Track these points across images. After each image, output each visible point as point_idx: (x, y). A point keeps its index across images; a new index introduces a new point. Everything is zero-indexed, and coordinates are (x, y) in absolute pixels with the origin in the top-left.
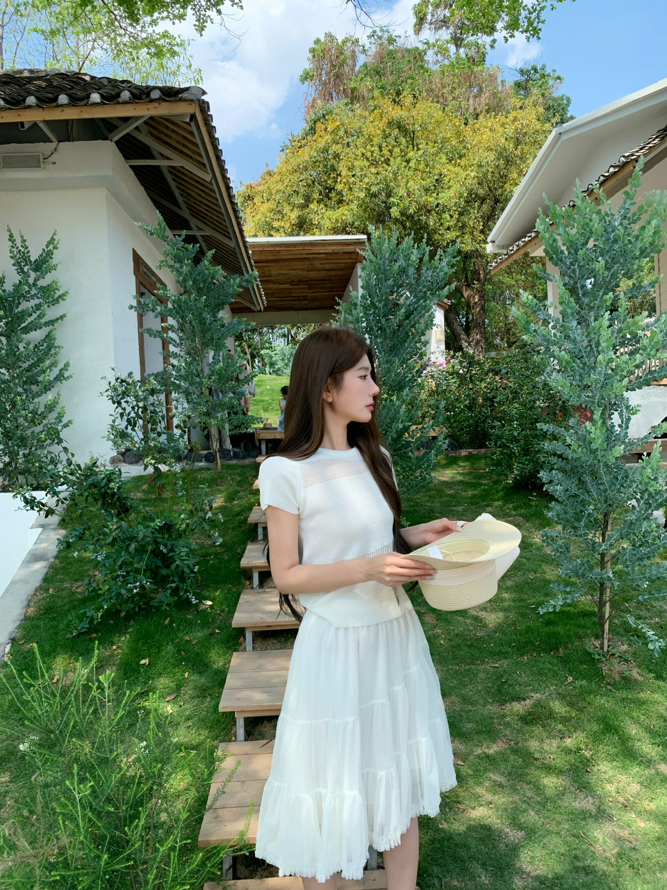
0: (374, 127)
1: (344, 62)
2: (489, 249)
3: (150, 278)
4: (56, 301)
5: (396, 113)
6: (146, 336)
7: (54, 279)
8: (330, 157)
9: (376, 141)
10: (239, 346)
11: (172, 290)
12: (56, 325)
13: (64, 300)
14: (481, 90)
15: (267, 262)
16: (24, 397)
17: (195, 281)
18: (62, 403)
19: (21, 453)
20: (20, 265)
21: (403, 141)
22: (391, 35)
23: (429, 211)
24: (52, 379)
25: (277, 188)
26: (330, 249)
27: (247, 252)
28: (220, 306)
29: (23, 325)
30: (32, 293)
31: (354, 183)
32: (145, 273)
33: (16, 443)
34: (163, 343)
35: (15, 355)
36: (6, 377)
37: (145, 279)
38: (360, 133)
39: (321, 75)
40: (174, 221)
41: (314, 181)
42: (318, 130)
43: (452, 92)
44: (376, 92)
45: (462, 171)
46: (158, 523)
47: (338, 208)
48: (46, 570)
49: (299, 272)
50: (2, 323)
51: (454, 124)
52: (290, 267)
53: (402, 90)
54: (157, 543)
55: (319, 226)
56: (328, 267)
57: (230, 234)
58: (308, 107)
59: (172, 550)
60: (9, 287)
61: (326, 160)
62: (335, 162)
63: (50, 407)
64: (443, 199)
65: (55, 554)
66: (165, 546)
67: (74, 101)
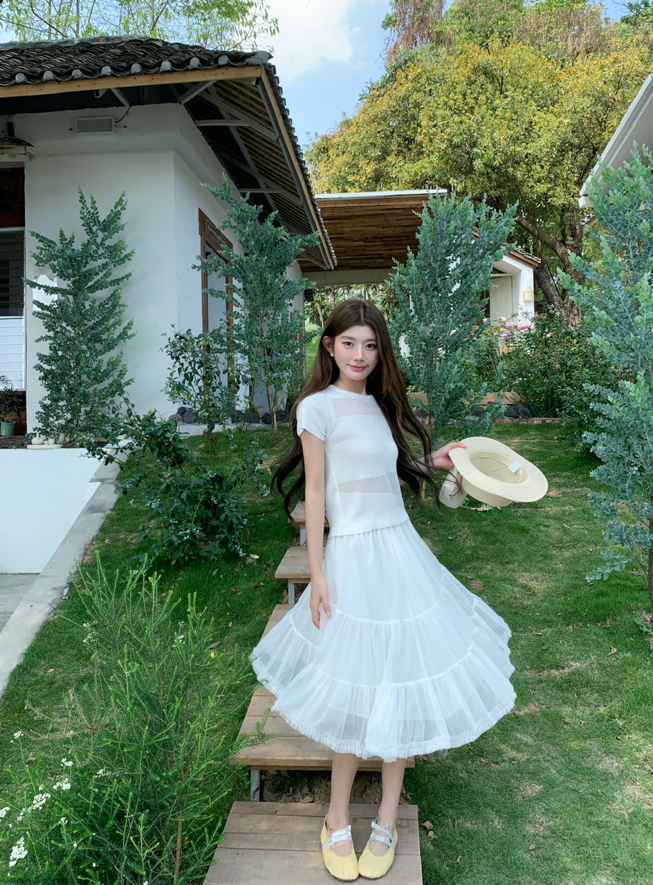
0: (458, 73)
1: (429, 5)
2: (582, 202)
3: (216, 238)
4: (122, 261)
5: (483, 58)
6: (209, 296)
7: (121, 239)
9: (459, 88)
11: (237, 251)
12: (121, 283)
13: (129, 259)
14: (581, 29)
15: (339, 219)
16: (88, 355)
17: (257, 241)
18: (124, 361)
19: (83, 410)
20: (88, 224)
21: (489, 87)
23: (518, 163)
24: (115, 337)
25: (353, 140)
26: (406, 204)
27: (315, 210)
28: (281, 266)
29: (90, 284)
30: (100, 252)
31: (435, 134)
32: (211, 233)
33: (78, 399)
34: (227, 304)
35: (81, 313)
36: (72, 335)
37: (211, 238)
38: (443, 79)
39: (404, 19)
40: (242, 179)
41: (393, 133)
42: (398, 77)
43: (549, 32)
44: (464, 35)
45: (554, 118)
46: (210, 474)
47: (418, 161)
48: (103, 521)
49: (374, 229)
50: (70, 282)
51: (547, 68)
52: (364, 224)
53: (492, 32)
54: (208, 494)
55: (396, 180)
56: (405, 223)
57: (296, 190)
58: (389, 53)
59: (222, 501)
60: (77, 246)
61: (406, 109)
62: (415, 111)
63: (113, 365)
64: (532, 148)
65: (112, 506)
66: (216, 496)
67: (146, 69)
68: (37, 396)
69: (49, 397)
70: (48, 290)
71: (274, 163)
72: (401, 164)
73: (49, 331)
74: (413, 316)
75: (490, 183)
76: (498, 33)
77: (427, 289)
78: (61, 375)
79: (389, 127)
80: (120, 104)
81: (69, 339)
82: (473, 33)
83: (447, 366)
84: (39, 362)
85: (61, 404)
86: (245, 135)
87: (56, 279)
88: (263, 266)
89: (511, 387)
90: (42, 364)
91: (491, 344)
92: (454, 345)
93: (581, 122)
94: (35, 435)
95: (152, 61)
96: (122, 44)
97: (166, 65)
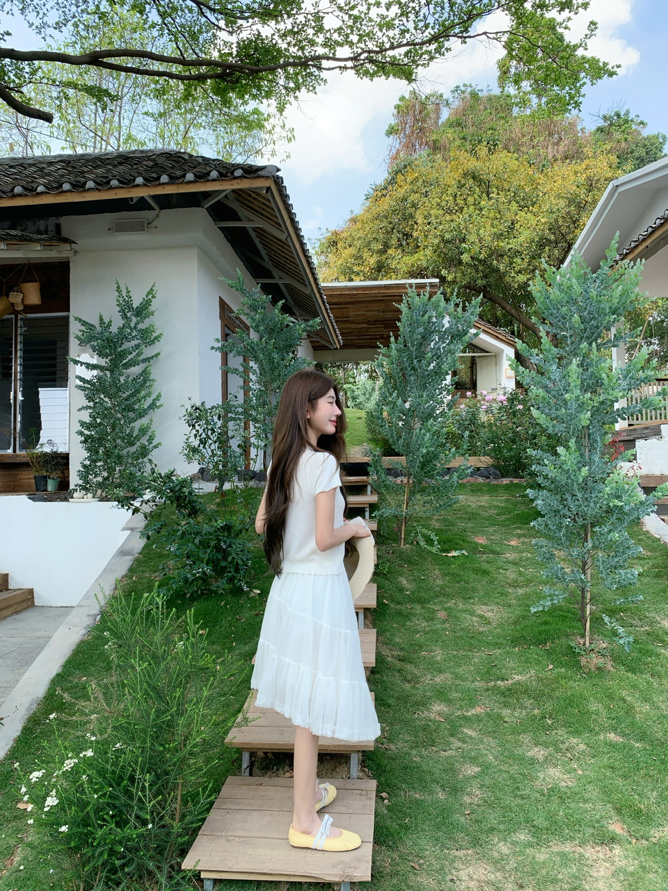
0: (451, 178)
3: (235, 322)
4: (152, 342)
5: (471, 164)
6: (229, 374)
7: (152, 323)
8: (408, 206)
9: (451, 190)
12: (151, 362)
13: (158, 341)
16: (122, 422)
17: (267, 326)
18: (153, 428)
19: (117, 469)
20: (123, 310)
22: (474, 90)
24: (146, 407)
25: (359, 235)
27: (321, 297)
28: (287, 348)
31: (429, 231)
32: (230, 317)
33: (113, 460)
34: (244, 381)
35: (117, 386)
36: (109, 405)
37: (229, 322)
39: (405, 129)
40: (257, 270)
41: (393, 229)
42: (398, 180)
44: (458, 143)
45: (534, 217)
46: (220, 523)
47: (414, 254)
48: (131, 562)
49: (375, 313)
50: (107, 360)
52: (367, 309)
54: (218, 540)
55: (396, 270)
57: (305, 281)
58: (392, 159)
59: (230, 546)
60: (114, 329)
61: (404, 209)
62: (411, 210)
63: (143, 431)
65: (140, 550)
66: (225, 542)
67: (173, 180)
68: (78, 457)
69: (89, 458)
70: (90, 366)
71: (285, 258)
72: (400, 257)
78: (99, 439)
79: (390, 224)
80: (151, 208)
81: (106, 409)
84: (80, 428)
85: (99, 464)
86: (260, 234)
87: (96, 357)
88: (271, 347)
89: (485, 452)
90: (83, 430)
94: (76, 490)
95: (178, 173)
96: (154, 157)
97: (190, 176)
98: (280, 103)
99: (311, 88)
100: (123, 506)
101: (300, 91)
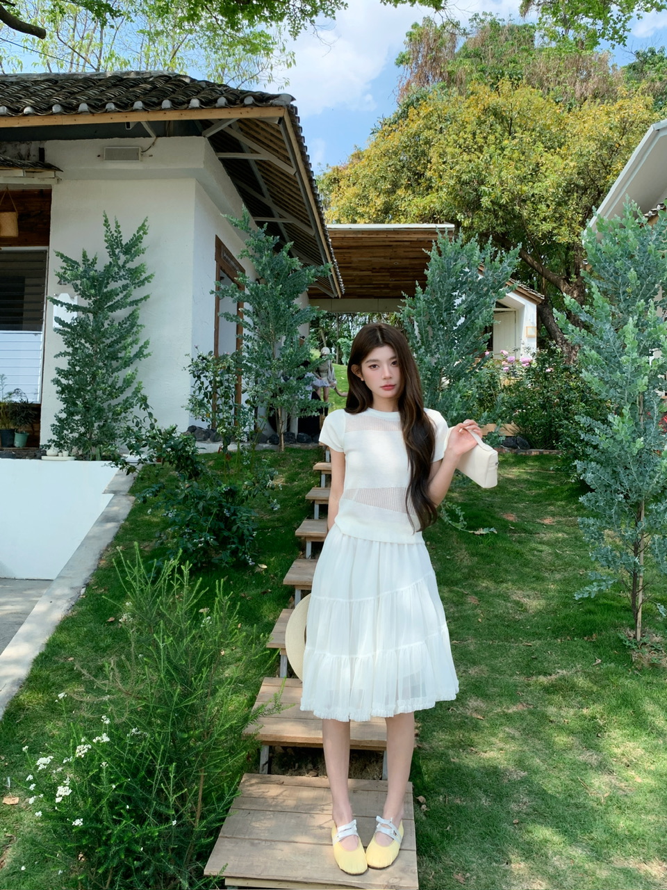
0: (469, 114)
1: (442, 44)
3: (230, 264)
4: (142, 283)
5: (494, 100)
6: (222, 320)
7: (142, 262)
9: (469, 128)
10: (315, 332)
11: (250, 276)
12: (139, 305)
13: (149, 282)
14: (589, 75)
15: (348, 248)
16: (104, 371)
17: (273, 270)
18: (138, 378)
19: (96, 424)
20: (111, 247)
21: (499, 128)
22: (494, 19)
23: (524, 201)
24: (132, 355)
25: (364, 173)
26: (415, 237)
27: (326, 240)
28: (295, 294)
30: (121, 274)
31: (444, 171)
32: (226, 258)
33: (93, 414)
34: (238, 327)
35: (100, 331)
36: (90, 352)
37: (226, 266)
39: (417, 58)
40: (257, 208)
41: (403, 167)
42: (410, 114)
43: (558, 76)
44: (475, 75)
45: (560, 161)
46: (224, 487)
47: (427, 195)
48: (116, 530)
49: (382, 260)
50: (90, 301)
51: (555, 112)
52: (371, 255)
53: (503, 74)
54: (221, 506)
55: (405, 213)
56: (412, 255)
57: (309, 221)
58: (402, 90)
59: (234, 514)
60: (100, 267)
61: (416, 145)
62: (424, 147)
63: (128, 382)
64: (538, 189)
65: (125, 517)
66: (229, 509)
67: (176, 105)
68: (52, 409)
69: (65, 410)
70: (70, 308)
71: (289, 195)
72: (411, 198)
73: (68, 347)
74: (420, 347)
75: (497, 220)
76: (508, 76)
77: (433, 322)
78: (78, 390)
79: (400, 161)
80: (147, 135)
81: (89, 356)
82: (484, 73)
83: (450, 395)
84: (57, 376)
85: (77, 418)
86: (263, 167)
87: (76, 297)
88: (278, 294)
89: (511, 419)
90: (60, 378)
91: (493, 377)
92: (457, 376)
93: (586, 165)
94: (50, 446)
95: (181, 98)
96: (151, 79)
97: (195, 102)
98: (294, 28)
99: (330, 12)
100: (117, 465)
101: (317, 15)
